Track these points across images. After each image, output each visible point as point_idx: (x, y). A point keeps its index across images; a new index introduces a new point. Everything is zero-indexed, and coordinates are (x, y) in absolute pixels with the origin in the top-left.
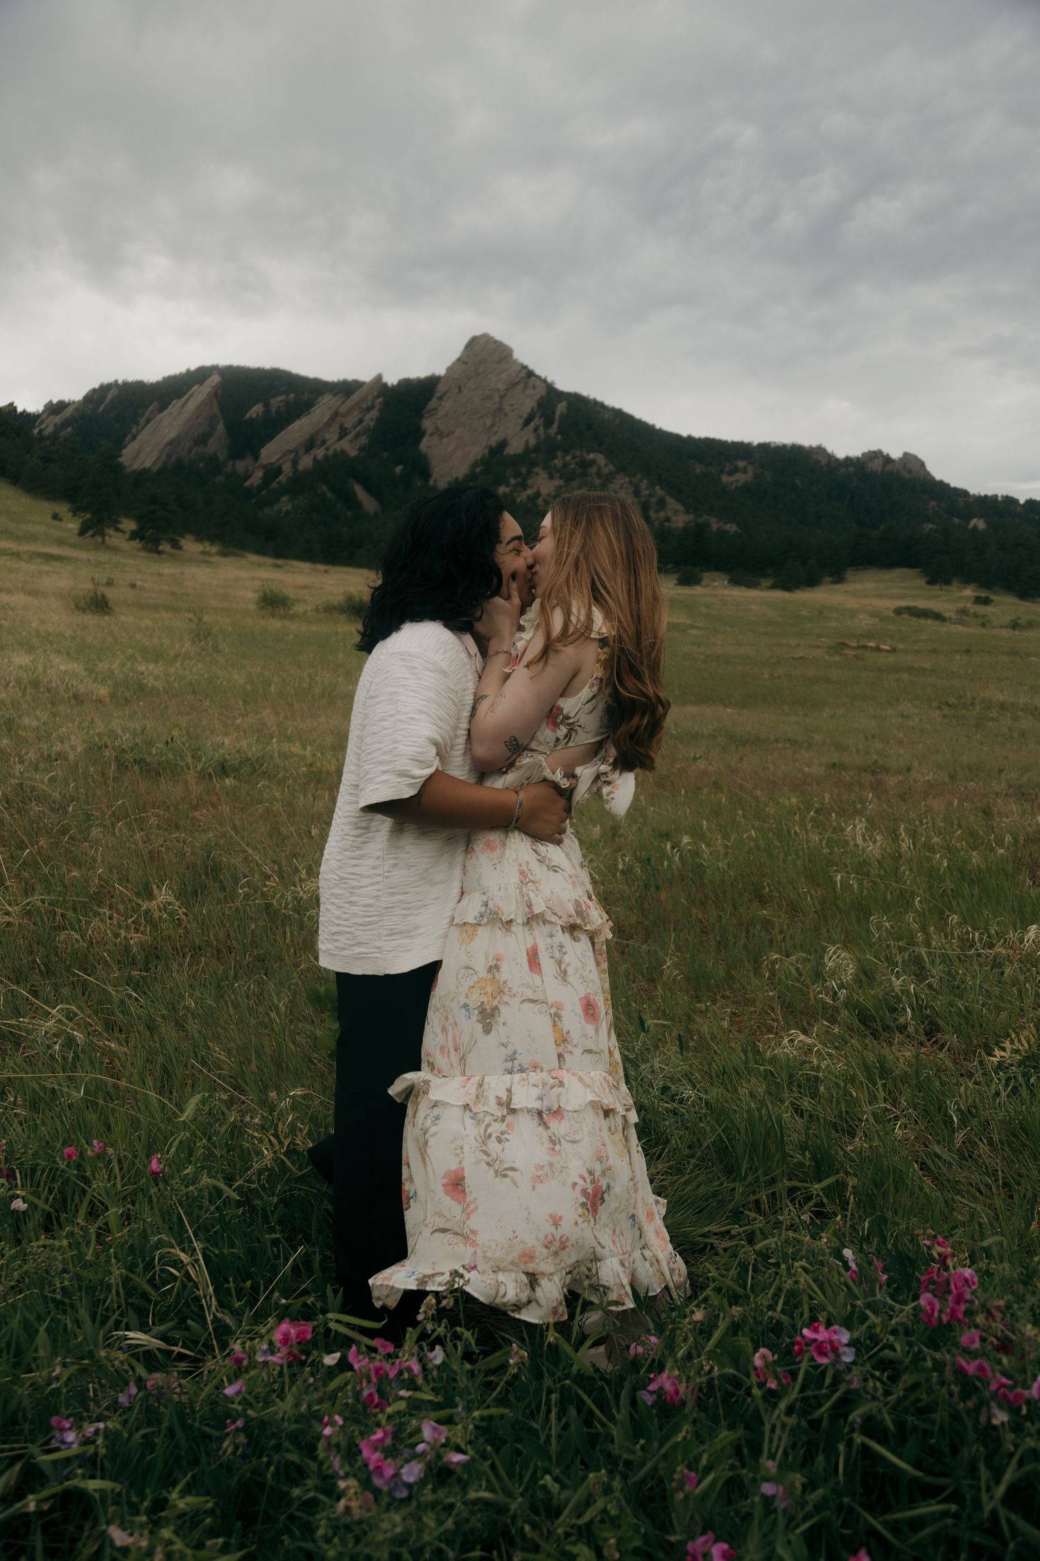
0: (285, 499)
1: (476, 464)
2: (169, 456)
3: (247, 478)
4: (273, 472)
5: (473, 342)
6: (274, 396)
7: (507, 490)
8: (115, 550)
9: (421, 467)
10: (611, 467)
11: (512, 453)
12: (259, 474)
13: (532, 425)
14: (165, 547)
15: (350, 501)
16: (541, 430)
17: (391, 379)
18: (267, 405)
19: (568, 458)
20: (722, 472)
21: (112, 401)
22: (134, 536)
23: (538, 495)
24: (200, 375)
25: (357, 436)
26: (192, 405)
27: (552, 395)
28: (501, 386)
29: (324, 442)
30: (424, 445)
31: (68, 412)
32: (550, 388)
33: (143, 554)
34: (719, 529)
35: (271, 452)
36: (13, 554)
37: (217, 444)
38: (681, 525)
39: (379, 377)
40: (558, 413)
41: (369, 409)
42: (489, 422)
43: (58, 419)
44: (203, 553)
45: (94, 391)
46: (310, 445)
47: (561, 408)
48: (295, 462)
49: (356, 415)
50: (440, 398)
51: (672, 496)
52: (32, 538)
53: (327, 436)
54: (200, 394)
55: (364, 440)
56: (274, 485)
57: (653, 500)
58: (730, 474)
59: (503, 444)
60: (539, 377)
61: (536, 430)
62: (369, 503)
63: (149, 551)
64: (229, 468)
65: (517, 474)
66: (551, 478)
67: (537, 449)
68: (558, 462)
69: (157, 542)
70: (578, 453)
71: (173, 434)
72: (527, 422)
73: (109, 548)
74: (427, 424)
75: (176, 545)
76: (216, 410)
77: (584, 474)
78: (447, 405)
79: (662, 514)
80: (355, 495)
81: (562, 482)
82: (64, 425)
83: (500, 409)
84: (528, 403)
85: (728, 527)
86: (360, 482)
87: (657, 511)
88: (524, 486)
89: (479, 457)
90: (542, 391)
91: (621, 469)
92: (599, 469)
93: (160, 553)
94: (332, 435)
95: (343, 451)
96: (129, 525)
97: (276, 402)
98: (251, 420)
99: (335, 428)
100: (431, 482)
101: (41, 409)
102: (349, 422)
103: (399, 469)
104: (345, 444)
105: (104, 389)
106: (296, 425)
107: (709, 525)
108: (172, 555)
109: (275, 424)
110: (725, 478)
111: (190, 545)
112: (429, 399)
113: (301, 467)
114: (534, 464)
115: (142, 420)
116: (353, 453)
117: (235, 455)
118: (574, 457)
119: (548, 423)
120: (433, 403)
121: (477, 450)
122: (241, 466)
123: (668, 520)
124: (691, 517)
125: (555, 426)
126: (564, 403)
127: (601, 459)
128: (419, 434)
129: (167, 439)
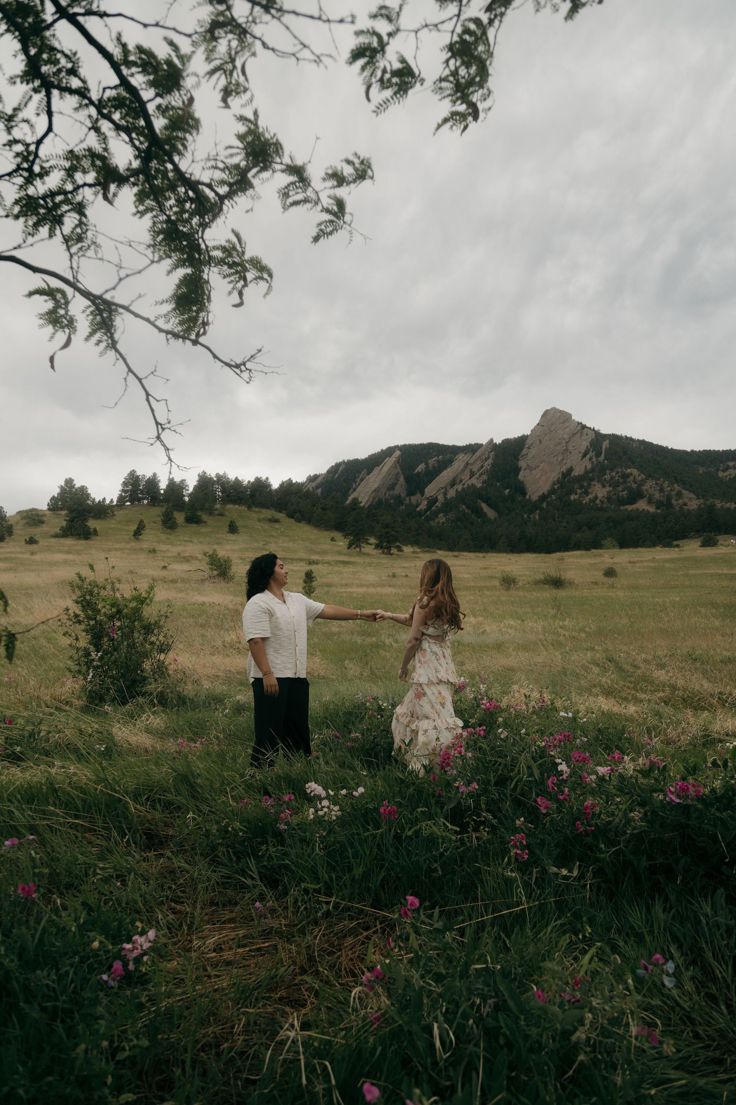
0: (441, 515)
1: (554, 484)
2: (374, 498)
3: (417, 506)
4: (433, 501)
5: (546, 414)
6: (431, 458)
7: (576, 497)
8: (368, 555)
9: (521, 489)
10: (643, 476)
11: (577, 474)
12: (425, 502)
13: (588, 457)
14: (394, 551)
15: (479, 512)
16: (594, 459)
17: (498, 440)
18: (427, 464)
19: (614, 474)
20: (718, 470)
21: (342, 472)
22: (377, 546)
23: (596, 498)
24: (388, 452)
25: (481, 475)
26: (386, 469)
27: (599, 437)
28: (566, 437)
29: (461, 481)
30: (521, 476)
31: (319, 480)
32: (597, 434)
33: (382, 556)
34: (722, 507)
35: (431, 490)
36: (326, 563)
37: (400, 489)
38: (695, 507)
39: (492, 440)
40: (604, 448)
41: (486, 459)
42: (560, 458)
43: (314, 484)
44: (413, 552)
45: (332, 467)
46: (453, 484)
47: (606, 444)
48: (445, 494)
49: (479, 464)
50: (529, 448)
51: (687, 490)
52: (325, 552)
53: (463, 477)
54: (390, 462)
55: (485, 477)
56: (434, 508)
57: (673, 493)
58: (724, 471)
59: (571, 470)
60: (590, 428)
61: (591, 459)
62: (491, 513)
63: (386, 554)
64: (407, 501)
65: (581, 487)
66: (604, 486)
67: (592, 470)
68: (607, 477)
69: (389, 548)
70: (620, 470)
71: (376, 486)
72: (584, 456)
73: (364, 554)
74: (522, 464)
75: (400, 550)
76: (399, 470)
77: (625, 482)
78: (533, 451)
79: (680, 501)
80: (482, 509)
81: (611, 489)
82: (317, 487)
83: (566, 450)
84: (584, 444)
85: (728, 505)
86: (484, 502)
87: (677, 500)
88: (587, 493)
89: (556, 479)
90: (592, 436)
91: (650, 476)
92: (635, 477)
93: (391, 554)
94: (465, 477)
95: (473, 485)
96: (372, 540)
97: (432, 462)
98: (419, 473)
99: (467, 472)
100: (527, 497)
101: (305, 480)
102: (475, 468)
103: (507, 491)
104: (474, 481)
105: (338, 465)
106: (445, 473)
107: (715, 505)
108: (397, 555)
109: (431, 475)
110: (721, 474)
111: (408, 549)
112: (522, 449)
113: (449, 497)
114: (592, 480)
115: (358, 480)
116: (479, 485)
117: (410, 493)
118: (617, 473)
119: (598, 454)
120: (525, 451)
121: (554, 476)
122: (414, 499)
123: (685, 504)
124: (702, 501)
125: (603, 455)
126: (607, 441)
127: (635, 472)
128: (518, 470)
129: (373, 489)
